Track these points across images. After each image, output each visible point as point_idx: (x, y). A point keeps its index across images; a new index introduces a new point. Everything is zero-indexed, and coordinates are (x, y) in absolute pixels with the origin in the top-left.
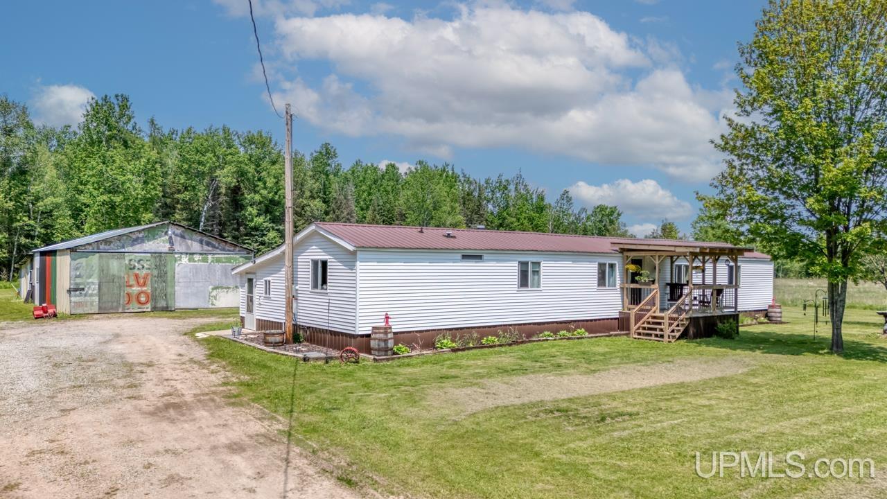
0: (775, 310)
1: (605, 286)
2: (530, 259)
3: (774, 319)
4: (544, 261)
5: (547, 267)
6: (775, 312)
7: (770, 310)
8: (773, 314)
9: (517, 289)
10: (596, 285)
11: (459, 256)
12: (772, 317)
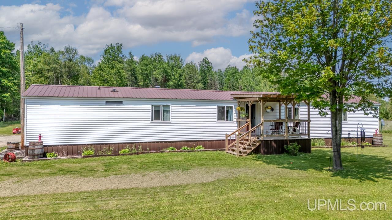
0: (377, 137)
1: (224, 120)
2: (161, 103)
3: (376, 143)
4: (172, 105)
5: (175, 109)
6: (377, 139)
7: (374, 137)
8: (376, 140)
9: (150, 121)
10: (216, 119)
11: (104, 102)
12: (375, 142)
